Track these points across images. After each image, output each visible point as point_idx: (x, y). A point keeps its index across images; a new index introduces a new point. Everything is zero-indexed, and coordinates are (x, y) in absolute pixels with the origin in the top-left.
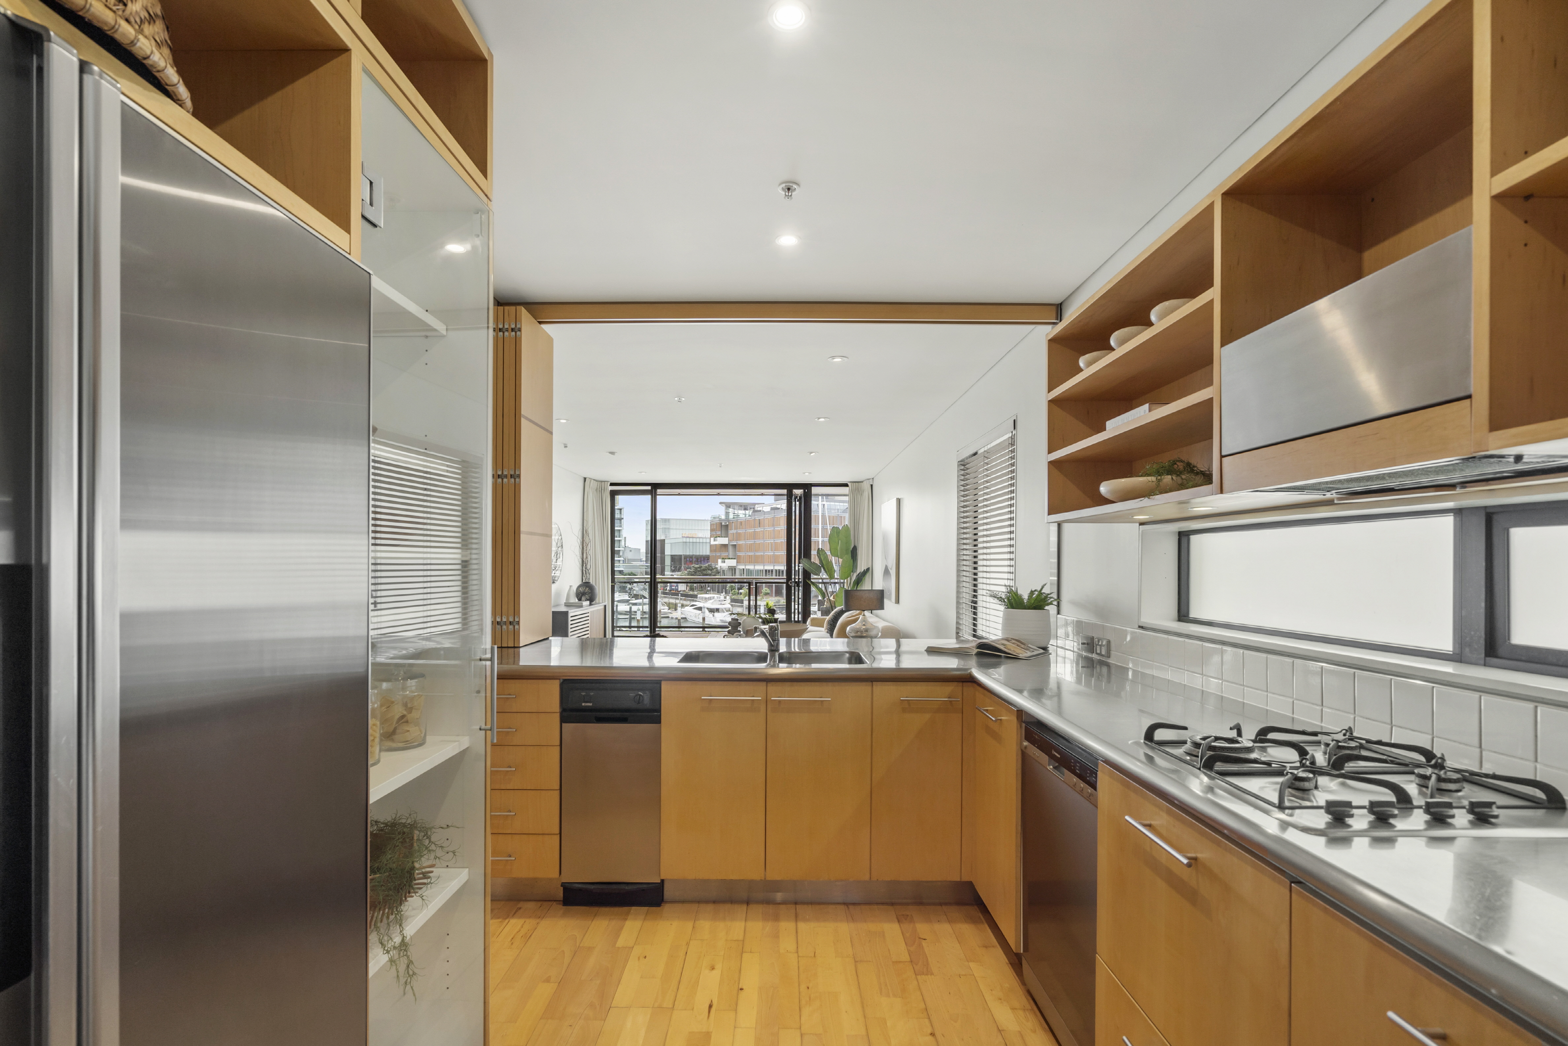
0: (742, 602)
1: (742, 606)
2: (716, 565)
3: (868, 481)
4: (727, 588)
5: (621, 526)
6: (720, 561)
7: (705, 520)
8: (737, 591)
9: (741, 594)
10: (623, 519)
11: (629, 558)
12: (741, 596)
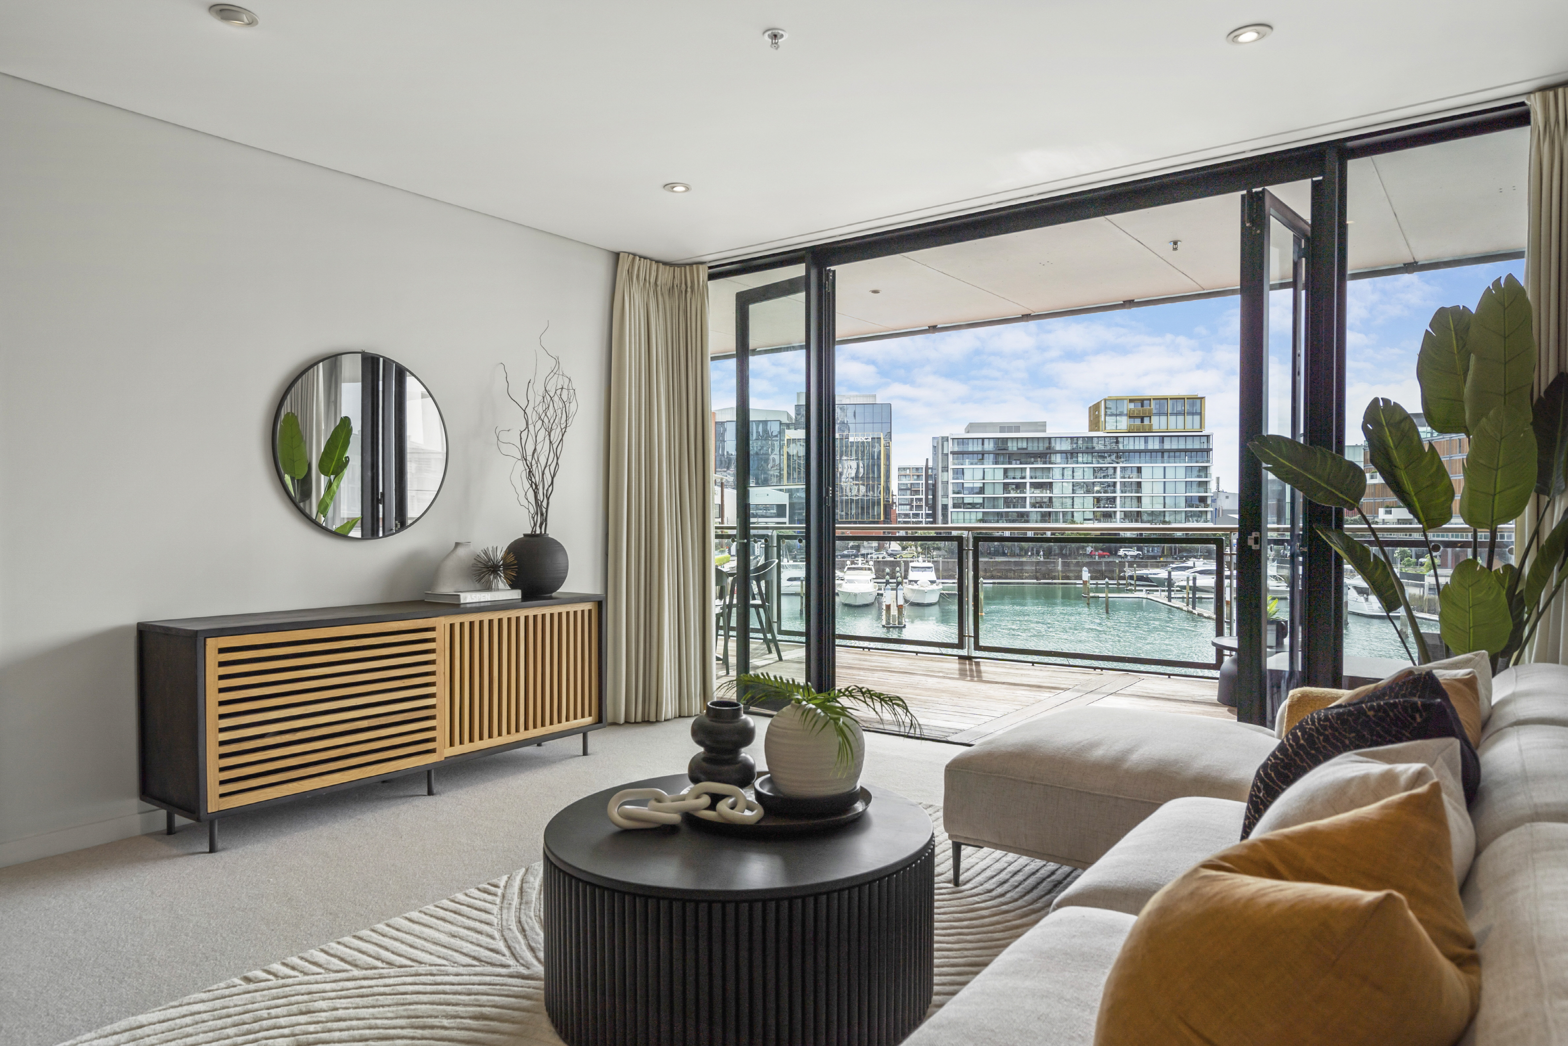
0: (1421, 577)
1: (1423, 586)
2: (1374, 517)
4: (1395, 555)
5: (1208, 461)
6: (1381, 511)
7: (1357, 446)
8: (1414, 560)
9: (1422, 565)
10: (1211, 450)
11: (1225, 508)
12: (1422, 568)
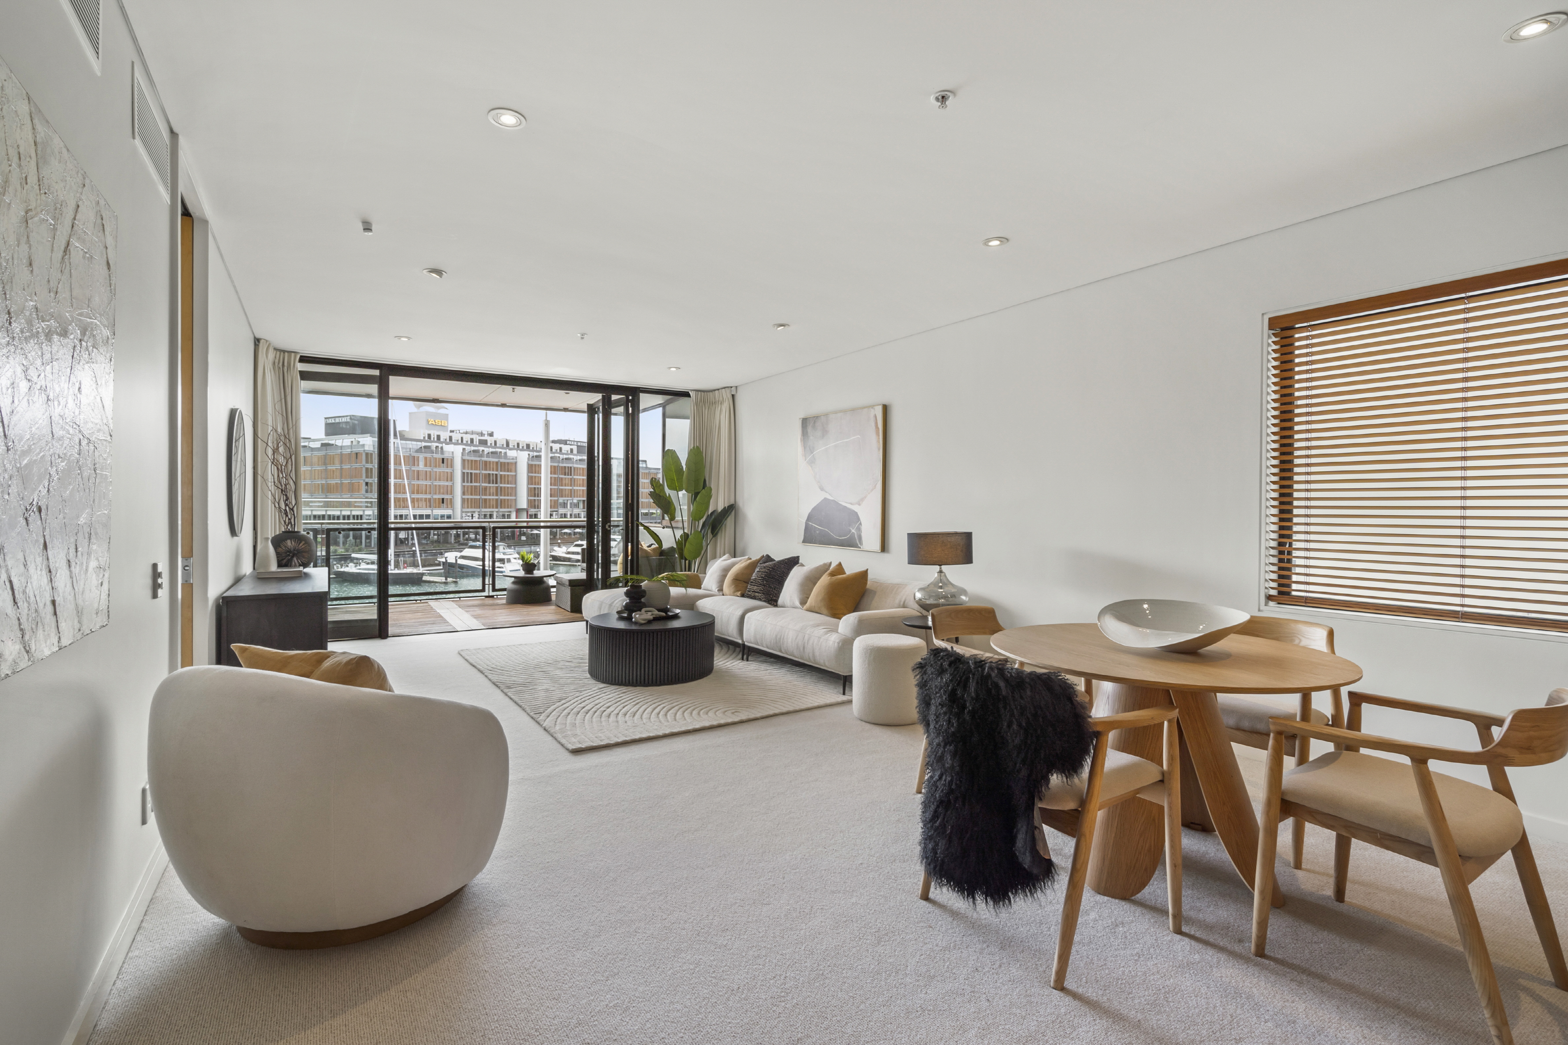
3: (728, 390)
